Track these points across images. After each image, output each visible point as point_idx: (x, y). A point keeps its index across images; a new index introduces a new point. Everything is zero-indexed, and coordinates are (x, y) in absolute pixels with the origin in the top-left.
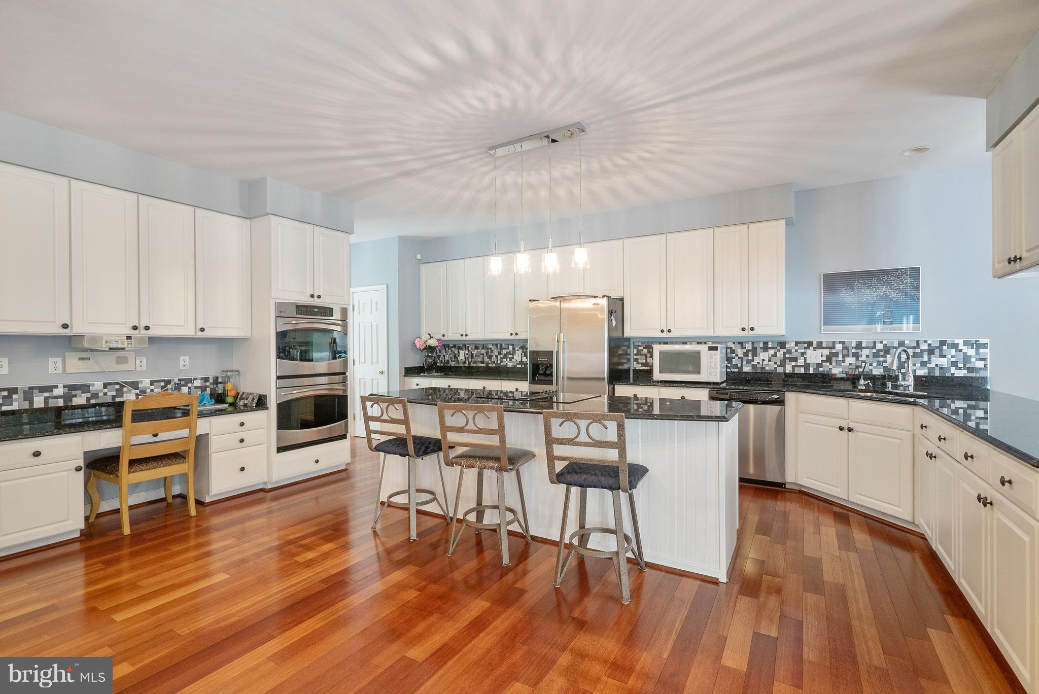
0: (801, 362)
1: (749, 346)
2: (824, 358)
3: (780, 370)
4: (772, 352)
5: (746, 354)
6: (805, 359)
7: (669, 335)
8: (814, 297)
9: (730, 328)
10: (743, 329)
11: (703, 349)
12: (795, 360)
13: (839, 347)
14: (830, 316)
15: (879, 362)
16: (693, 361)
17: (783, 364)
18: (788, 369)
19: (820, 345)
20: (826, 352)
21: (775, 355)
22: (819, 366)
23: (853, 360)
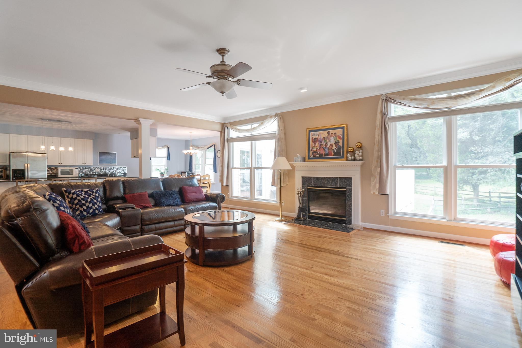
0: (94, 171)
1: (82, 168)
2: (99, 171)
3: (89, 173)
4: (87, 169)
5: (81, 170)
6: (95, 171)
7: (62, 165)
8: (98, 157)
9: (80, 163)
10: (83, 164)
11: (74, 168)
12: (93, 171)
13: (102, 168)
14: (101, 161)
15: (110, 171)
16: (71, 172)
17: (90, 172)
18: (91, 173)
19: (98, 168)
20: (100, 169)
21: (88, 170)
22: (98, 172)
23: (104, 171)
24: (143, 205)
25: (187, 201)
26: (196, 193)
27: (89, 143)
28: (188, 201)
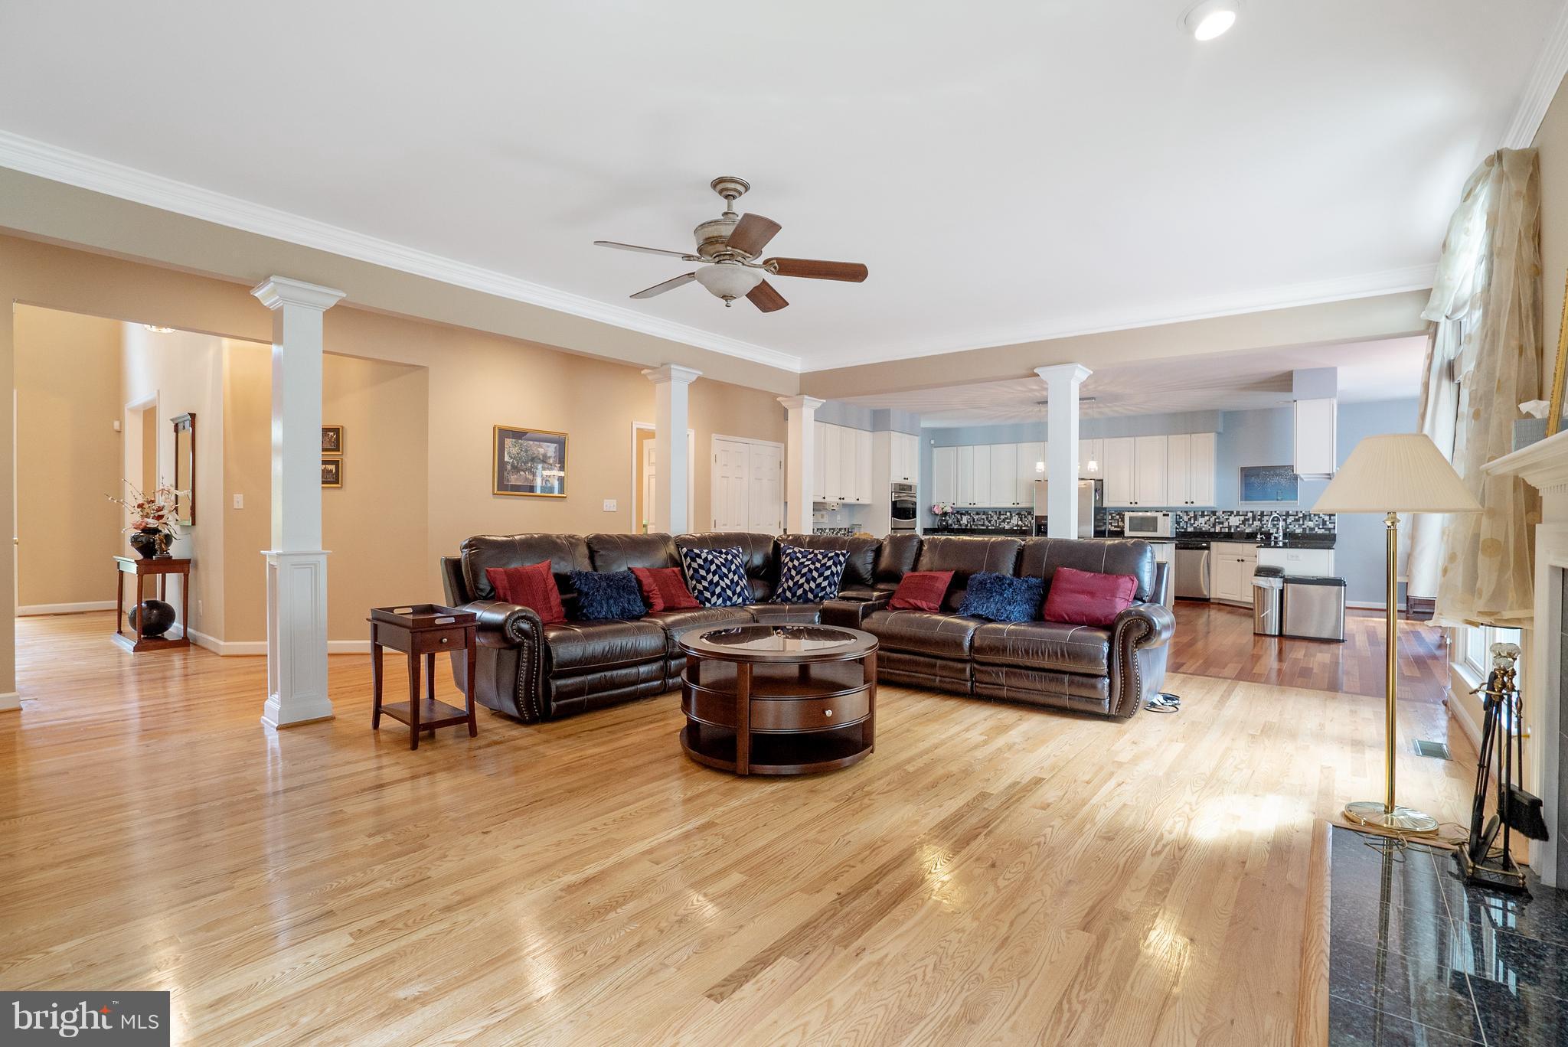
0: (1226, 524)
1: (1192, 515)
2: (1241, 522)
3: (1212, 530)
4: (1207, 518)
5: (1190, 520)
6: (1229, 522)
7: (1135, 506)
8: (1235, 482)
9: (1177, 501)
10: (1186, 502)
11: (1159, 515)
12: (1222, 523)
13: (1250, 515)
14: (1245, 495)
15: (1274, 525)
16: (1152, 523)
17: (1214, 526)
18: (1218, 528)
19: (1238, 514)
20: (1242, 518)
21: (1209, 520)
22: (1237, 527)
23: (1257, 523)
24: (911, 601)
25: (1048, 618)
26: (1092, 594)
27: (1206, 442)
28: (1050, 615)
